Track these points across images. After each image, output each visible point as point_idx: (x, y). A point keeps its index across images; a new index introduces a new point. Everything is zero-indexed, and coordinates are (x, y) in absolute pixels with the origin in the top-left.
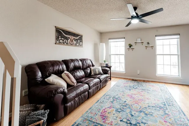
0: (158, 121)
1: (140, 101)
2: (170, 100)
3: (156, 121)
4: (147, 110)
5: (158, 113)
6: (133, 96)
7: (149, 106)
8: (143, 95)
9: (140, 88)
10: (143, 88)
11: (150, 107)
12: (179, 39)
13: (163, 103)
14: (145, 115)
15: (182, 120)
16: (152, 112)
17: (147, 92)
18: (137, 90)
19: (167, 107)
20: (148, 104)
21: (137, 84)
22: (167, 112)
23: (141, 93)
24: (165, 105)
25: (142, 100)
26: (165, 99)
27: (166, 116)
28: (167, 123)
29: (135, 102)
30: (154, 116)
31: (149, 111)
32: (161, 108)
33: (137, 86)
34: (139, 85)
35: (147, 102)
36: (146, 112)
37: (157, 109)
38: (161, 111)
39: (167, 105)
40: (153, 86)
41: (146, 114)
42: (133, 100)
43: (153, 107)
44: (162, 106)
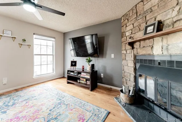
0: (68, 114)
1: (37, 114)
2: (59, 94)
3: (67, 116)
4: (52, 114)
5: (62, 109)
6: (20, 115)
7: (50, 110)
8: (32, 105)
9: (20, 100)
10: (25, 99)
11: (52, 111)
12: (54, 42)
13: (58, 99)
14: (56, 120)
15: (76, 101)
16: (58, 112)
17: (35, 99)
18: (17, 105)
19: (63, 99)
20: (48, 109)
21: (9, 98)
22: (66, 103)
23: (27, 105)
24: (60, 99)
25: (37, 111)
26: (56, 95)
27: (68, 106)
28: (73, 110)
29: (31, 119)
30: (62, 114)
31: (55, 113)
32: (60, 104)
33: (12, 101)
34: (15, 98)
35: (44, 108)
36: (54, 117)
37: (58, 106)
38: (63, 106)
39: (61, 98)
40: (34, 90)
41: (56, 118)
42: (26, 119)
43: (54, 108)
44: (59, 101)
